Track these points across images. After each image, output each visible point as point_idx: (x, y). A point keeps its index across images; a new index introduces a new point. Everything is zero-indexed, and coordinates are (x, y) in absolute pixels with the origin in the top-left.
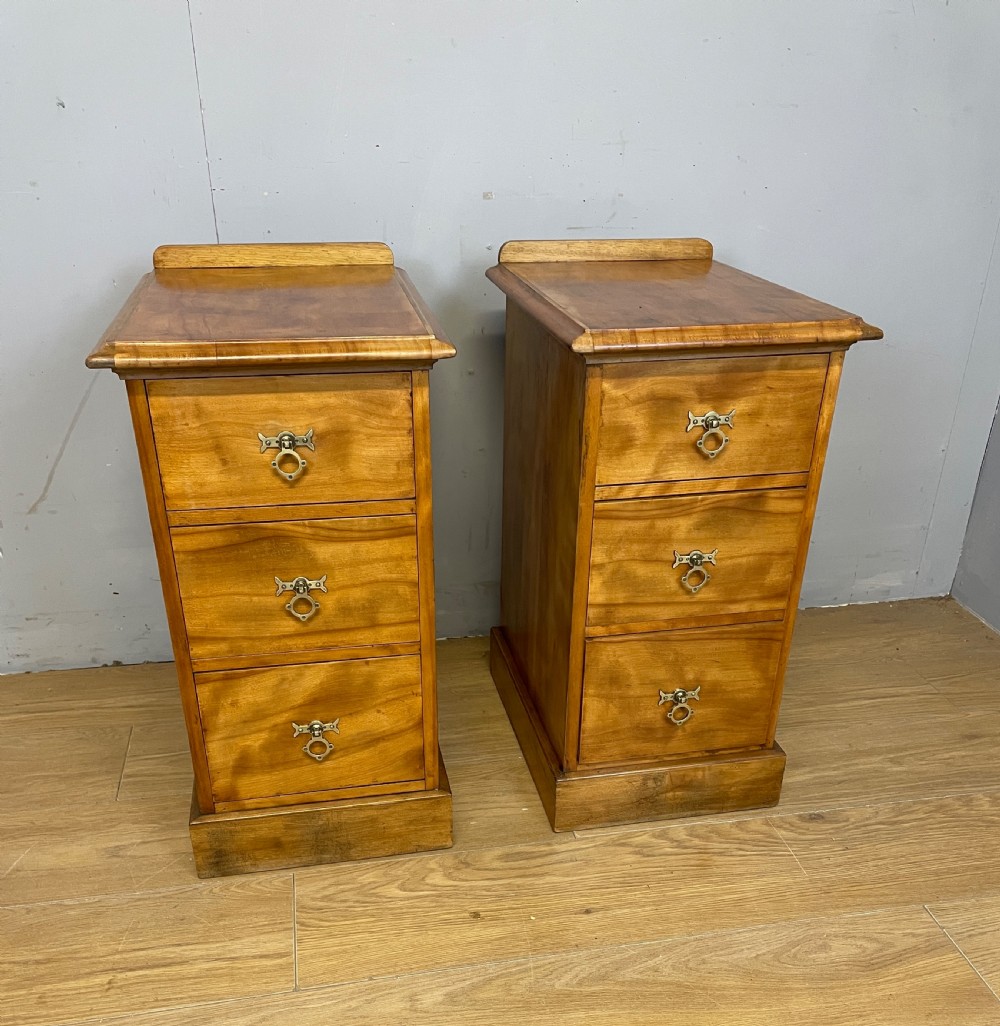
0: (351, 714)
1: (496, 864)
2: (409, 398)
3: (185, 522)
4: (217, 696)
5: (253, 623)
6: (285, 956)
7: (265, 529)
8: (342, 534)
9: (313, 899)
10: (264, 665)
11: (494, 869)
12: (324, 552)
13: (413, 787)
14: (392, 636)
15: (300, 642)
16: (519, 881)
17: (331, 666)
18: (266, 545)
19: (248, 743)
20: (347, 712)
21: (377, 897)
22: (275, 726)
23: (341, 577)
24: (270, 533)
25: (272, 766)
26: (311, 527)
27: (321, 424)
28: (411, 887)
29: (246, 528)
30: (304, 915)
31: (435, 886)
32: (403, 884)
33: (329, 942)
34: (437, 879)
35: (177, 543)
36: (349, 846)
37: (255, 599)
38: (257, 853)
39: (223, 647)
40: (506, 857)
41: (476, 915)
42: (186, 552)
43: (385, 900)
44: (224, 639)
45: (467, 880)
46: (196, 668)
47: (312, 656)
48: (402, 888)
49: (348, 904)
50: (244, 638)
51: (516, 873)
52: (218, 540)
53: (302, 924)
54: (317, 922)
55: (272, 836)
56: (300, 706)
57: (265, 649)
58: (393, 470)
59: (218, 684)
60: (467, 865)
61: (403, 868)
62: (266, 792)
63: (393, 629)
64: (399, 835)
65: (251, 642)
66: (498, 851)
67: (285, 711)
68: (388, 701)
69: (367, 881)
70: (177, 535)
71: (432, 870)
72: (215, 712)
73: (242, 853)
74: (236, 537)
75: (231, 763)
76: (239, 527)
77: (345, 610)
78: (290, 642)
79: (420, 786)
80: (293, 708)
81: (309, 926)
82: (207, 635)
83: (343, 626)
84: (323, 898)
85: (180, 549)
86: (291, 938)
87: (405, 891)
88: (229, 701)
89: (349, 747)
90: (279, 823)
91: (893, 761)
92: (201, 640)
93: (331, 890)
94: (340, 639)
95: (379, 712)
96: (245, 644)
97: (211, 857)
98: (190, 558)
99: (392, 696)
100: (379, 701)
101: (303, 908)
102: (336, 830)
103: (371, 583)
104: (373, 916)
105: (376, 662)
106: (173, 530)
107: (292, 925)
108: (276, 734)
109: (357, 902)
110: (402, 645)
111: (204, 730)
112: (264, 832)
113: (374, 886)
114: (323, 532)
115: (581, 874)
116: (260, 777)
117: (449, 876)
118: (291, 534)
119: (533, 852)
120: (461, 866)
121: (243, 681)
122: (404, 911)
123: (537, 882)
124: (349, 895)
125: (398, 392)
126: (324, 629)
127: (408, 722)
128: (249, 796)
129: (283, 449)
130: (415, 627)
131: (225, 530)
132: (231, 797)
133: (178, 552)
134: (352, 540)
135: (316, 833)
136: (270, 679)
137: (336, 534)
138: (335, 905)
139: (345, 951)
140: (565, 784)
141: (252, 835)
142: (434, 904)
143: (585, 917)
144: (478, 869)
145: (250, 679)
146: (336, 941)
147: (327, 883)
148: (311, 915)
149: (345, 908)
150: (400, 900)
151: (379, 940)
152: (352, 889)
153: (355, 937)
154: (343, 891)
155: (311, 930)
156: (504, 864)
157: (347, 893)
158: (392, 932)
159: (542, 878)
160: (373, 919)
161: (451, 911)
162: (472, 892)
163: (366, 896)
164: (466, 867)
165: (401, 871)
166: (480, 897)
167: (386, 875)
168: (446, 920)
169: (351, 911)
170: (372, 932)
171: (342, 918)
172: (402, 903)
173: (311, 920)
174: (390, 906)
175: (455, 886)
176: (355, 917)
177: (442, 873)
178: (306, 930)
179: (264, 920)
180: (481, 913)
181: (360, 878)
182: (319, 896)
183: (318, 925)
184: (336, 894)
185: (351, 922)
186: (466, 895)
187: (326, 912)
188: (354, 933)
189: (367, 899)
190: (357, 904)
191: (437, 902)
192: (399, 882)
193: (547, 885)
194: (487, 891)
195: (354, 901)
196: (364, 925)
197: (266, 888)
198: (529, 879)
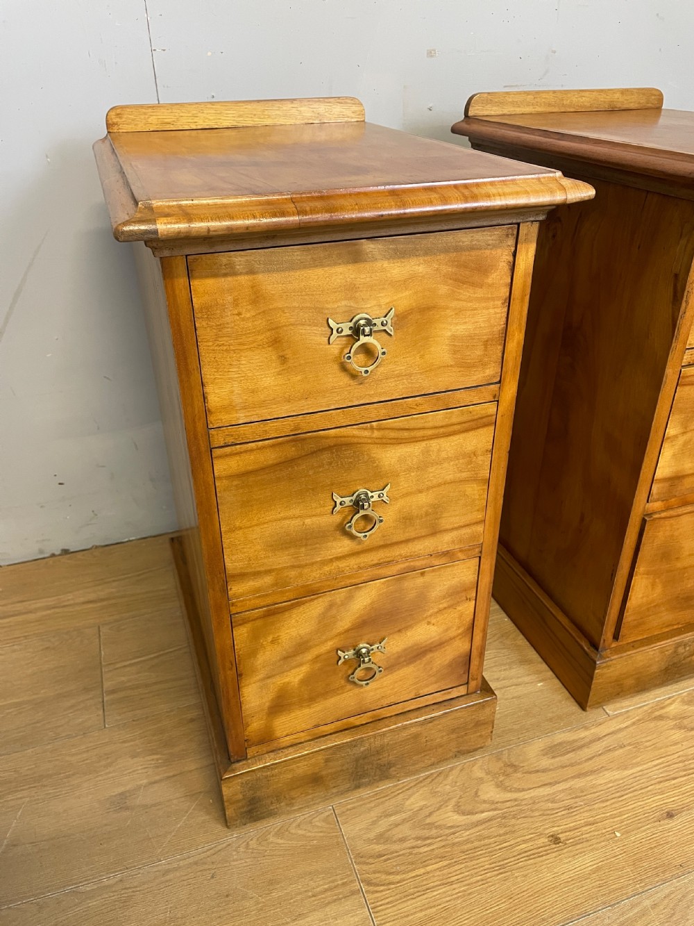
0: (399, 631)
1: (546, 762)
2: (511, 259)
3: (230, 440)
4: (255, 636)
5: (303, 549)
7: (327, 437)
8: (413, 434)
9: (369, 841)
10: (311, 593)
11: (544, 771)
12: (390, 457)
13: (455, 693)
14: (453, 542)
15: (353, 562)
16: (580, 783)
17: (383, 583)
18: (326, 456)
19: (287, 680)
20: (396, 629)
21: (436, 827)
22: (318, 657)
23: (405, 484)
24: (331, 442)
25: (312, 699)
26: (379, 429)
27: (404, 300)
28: (468, 808)
29: (304, 439)
30: (365, 867)
31: (493, 803)
32: (457, 805)
33: (409, 906)
34: (490, 792)
35: (221, 467)
36: (390, 765)
37: (308, 521)
38: (293, 793)
39: (268, 580)
40: (552, 751)
41: (555, 839)
42: (231, 477)
43: (447, 831)
44: (268, 572)
45: (523, 790)
46: (234, 610)
47: (366, 575)
48: (458, 810)
49: (408, 844)
50: (293, 567)
51: (570, 772)
52: (270, 457)
53: (369, 883)
54: (384, 877)
55: (310, 772)
56: (347, 631)
57: (313, 576)
58: (479, 352)
59: (259, 623)
60: (515, 768)
61: (449, 781)
62: (304, 726)
63: (455, 533)
64: (441, 746)
65: (299, 570)
66: (539, 744)
67: (331, 639)
68: (440, 611)
69: (416, 806)
70: (220, 457)
71: (481, 780)
72: (253, 653)
73: (278, 797)
74: (291, 451)
75: (267, 704)
76: (296, 438)
77: (406, 520)
78: (342, 564)
79: (462, 690)
80: (340, 634)
81: (378, 885)
82: (250, 570)
83: (402, 538)
84: (381, 838)
85: (224, 474)
86: (364, 907)
87: (463, 814)
88: (270, 639)
89: (394, 664)
90: (320, 758)
92: (242, 576)
93: (383, 825)
94: (398, 553)
95: (429, 623)
96: (293, 573)
97: (243, 807)
98: (235, 483)
99: (445, 605)
100: (429, 613)
101: (361, 858)
102: (378, 753)
103: (439, 485)
104: (443, 857)
105: (433, 571)
106: (217, 452)
107: (356, 886)
108: (318, 665)
109: (418, 838)
110: (461, 551)
111: (239, 675)
112: (302, 769)
113: (427, 812)
114: (393, 434)
115: (638, 764)
116: (298, 712)
117: (500, 785)
118: (355, 440)
119: (574, 741)
120: (509, 770)
121: (287, 614)
122: (476, 844)
123: (599, 782)
124: (405, 830)
125: (499, 251)
126: (382, 543)
127: (459, 628)
128: (285, 733)
129: (361, 337)
130: (480, 528)
131: (280, 444)
132: (267, 739)
133: (220, 478)
134: (423, 439)
135: (357, 760)
136: (316, 608)
137: (406, 434)
138: (395, 847)
140: (605, 665)
141: (290, 776)
143: (670, 824)
144: (530, 773)
145: (295, 611)
146: (420, 902)
147: (373, 814)
148: (373, 865)
149: (408, 851)
150: (465, 830)
151: (464, 896)
152: (404, 821)
153: (435, 893)
154: (397, 825)
155: (382, 891)
156: (553, 761)
157: (400, 827)
158: (475, 879)
159: (601, 774)
160: (445, 863)
161: (527, 837)
162: (537, 806)
163: (424, 829)
164: (515, 771)
165: (448, 787)
166: (549, 812)
167: (434, 793)
168: (526, 852)
169: (416, 854)
170: (452, 883)
171: (411, 867)
172: (468, 833)
173: (377, 875)
174: (457, 840)
175: (516, 800)
176: (424, 864)
177: (493, 782)
178: (377, 892)
179: (321, 883)
180: (560, 836)
181: (408, 803)
182: (372, 835)
183: (387, 881)
184: (389, 830)
185: (422, 871)
186: (532, 811)
187: (388, 859)
188: (433, 887)
189: (426, 833)
190: (419, 842)
191: (505, 827)
192: (453, 802)
193: (611, 785)
194: (552, 802)
195: (414, 839)
196: (438, 873)
197: (310, 832)
198: (588, 778)
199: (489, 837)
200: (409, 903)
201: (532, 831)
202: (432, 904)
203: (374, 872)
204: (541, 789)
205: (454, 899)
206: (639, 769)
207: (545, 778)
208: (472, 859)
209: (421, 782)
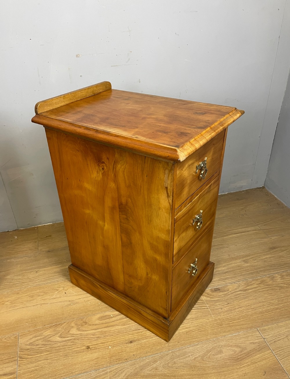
1: (97, 322)
6: (13, 374)
9: (26, 345)
11: (96, 325)
16: (106, 329)
21: (50, 342)
28: (64, 336)
30: (22, 353)
31: (73, 334)
32: (61, 335)
34: (74, 331)
40: (102, 318)
41: (88, 347)
43: (53, 343)
45: (85, 331)
48: (61, 337)
51: (104, 325)
53: (21, 358)
54: (26, 356)
60: (86, 323)
61: (61, 327)
66: (98, 316)
69: (46, 335)
71: (72, 327)
81: (23, 359)
84: (31, 344)
86: (16, 365)
87: (61, 338)
91: (246, 261)
93: (33, 340)
101: (22, 350)
104: (48, 351)
107: (16, 358)
109: (43, 345)
113: (50, 336)
117: (78, 329)
122: (61, 347)
123: (112, 329)
124: (40, 342)
138: (34, 347)
139: (36, 370)
142: (72, 344)
143: (130, 345)
144: (91, 325)
146: (34, 365)
147: (31, 336)
148: (24, 353)
149: (38, 348)
150: (60, 343)
151: (50, 363)
152: (41, 339)
153: (41, 362)
154: (38, 340)
155: (24, 360)
156: (100, 321)
157: (39, 341)
158: (55, 359)
159: (114, 327)
160: (48, 353)
161: (79, 346)
162: (87, 336)
163: (46, 342)
164: (85, 325)
165: (60, 329)
166: (90, 339)
167: (55, 330)
168: (77, 351)
169: (40, 350)
170: (48, 359)
171: (36, 354)
172: (60, 344)
173: (25, 355)
174: (55, 346)
175: (81, 334)
176: (41, 352)
177: (76, 328)
178: (22, 361)
179: (6, 357)
180: (90, 346)
181: (45, 333)
182: (28, 343)
183: (27, 358)
184: (35, 342)
185: (40, 355)
186: (85, 338)
187: (30, 351)
188: (41, 360)
189: (47, 343)
190: (43, 346)
191: (73, 343)
192: (60, 334)
193: (116, 330)
194: (93, 335)
195: (42, 345)
196: (45, 356)
197: (8, 341)
198: (109, 328)
199: (66, 346)
200: (31, 365)
201: (82, 344)
202: (38, 366)
203: (24, 355)
204: (91, 331)
205: (46, 364)
206: (128, 326)
207: (95, 327)
208: (57, 352)
209: (52, 326)
